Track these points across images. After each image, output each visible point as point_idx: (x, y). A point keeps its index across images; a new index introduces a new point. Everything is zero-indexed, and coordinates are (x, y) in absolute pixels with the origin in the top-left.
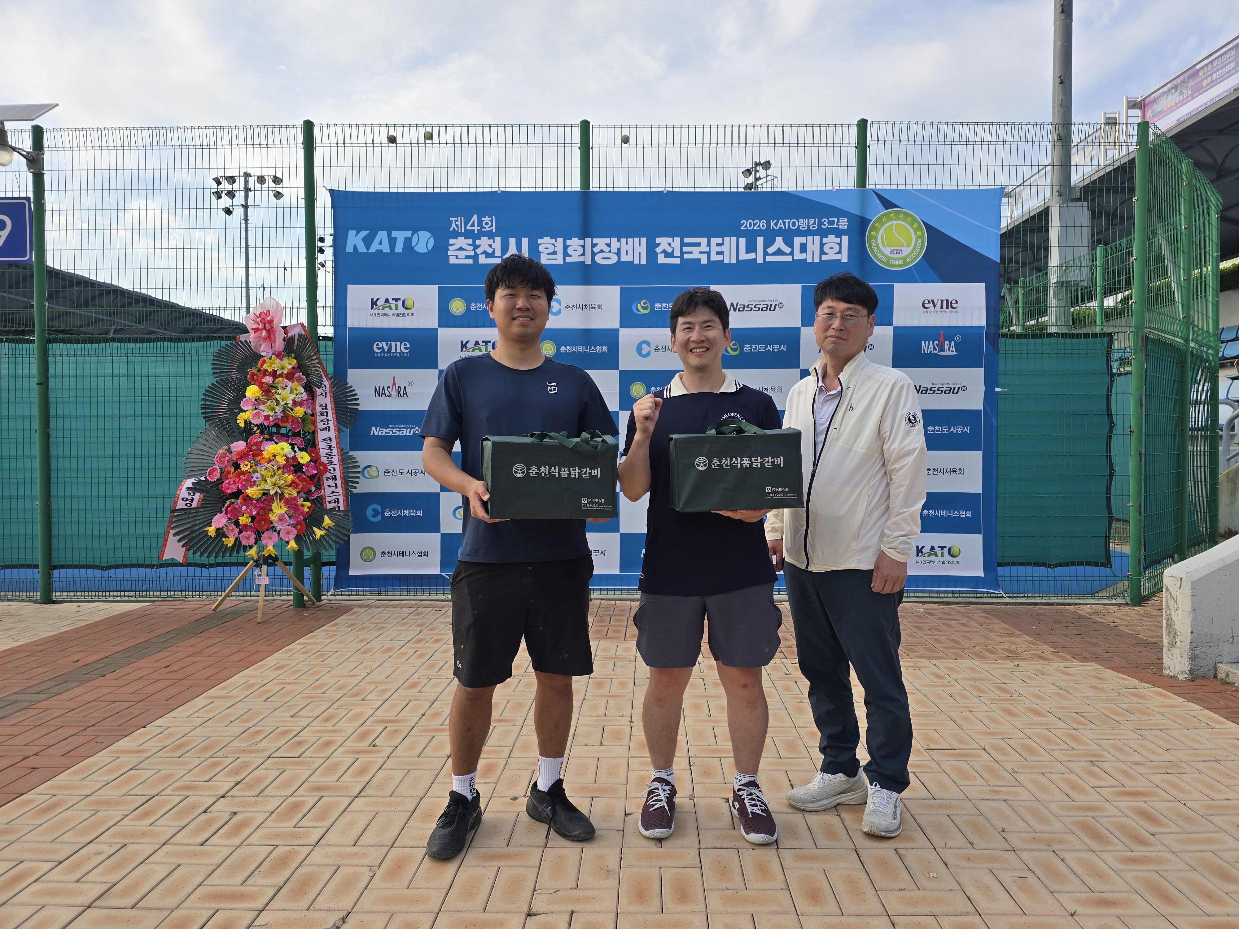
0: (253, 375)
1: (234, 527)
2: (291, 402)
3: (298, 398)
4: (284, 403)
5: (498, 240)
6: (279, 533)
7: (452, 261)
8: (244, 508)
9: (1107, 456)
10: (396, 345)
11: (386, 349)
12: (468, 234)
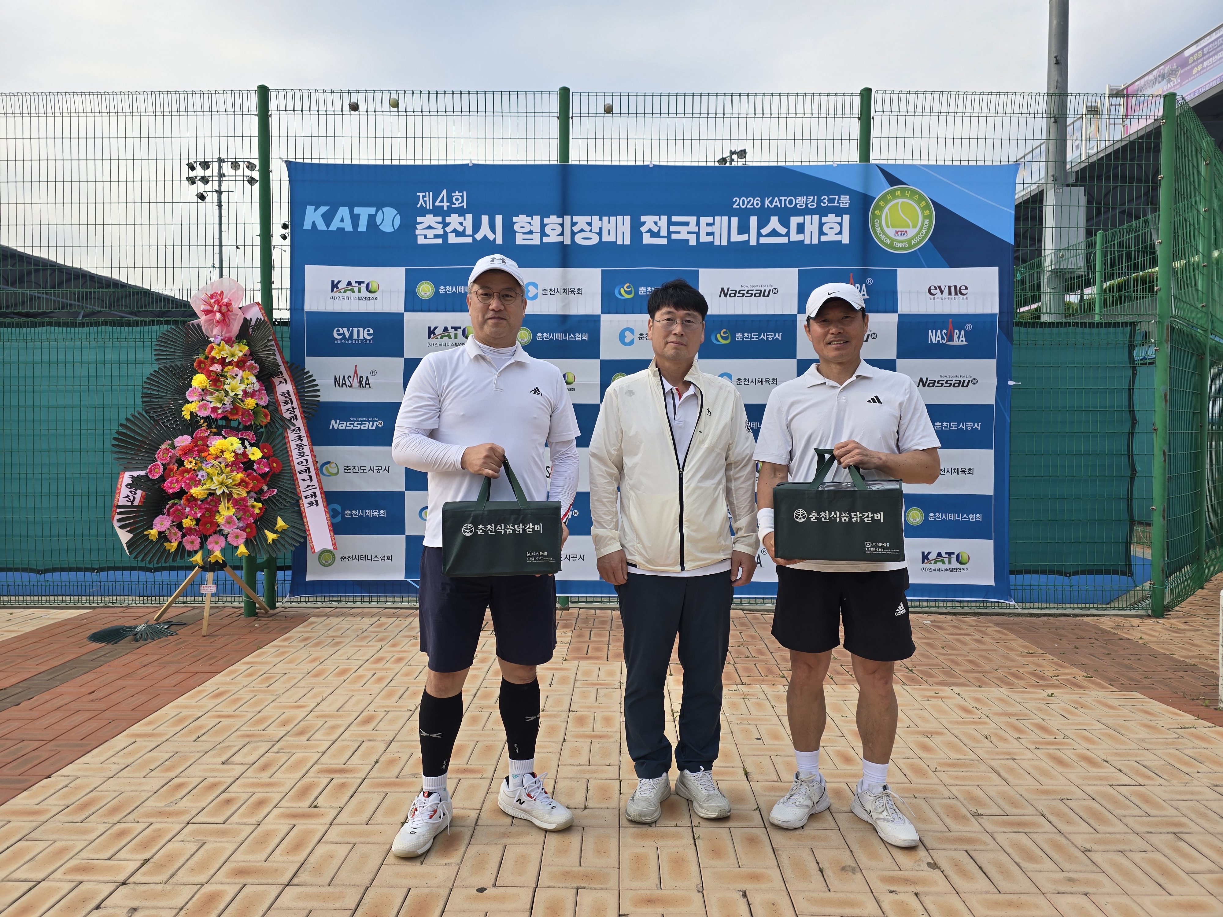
0: (200, 362)
1: (177, 530)
2: (242, 393)
3: (250, 388)
4: (234, 393)
5: (469, 217)
6: (226, 538)
7: (421, 241)
8: (188, 509)
9: (1129, 456)
10: (358, 331)
11: (347, 335)
12: (437, 211)
